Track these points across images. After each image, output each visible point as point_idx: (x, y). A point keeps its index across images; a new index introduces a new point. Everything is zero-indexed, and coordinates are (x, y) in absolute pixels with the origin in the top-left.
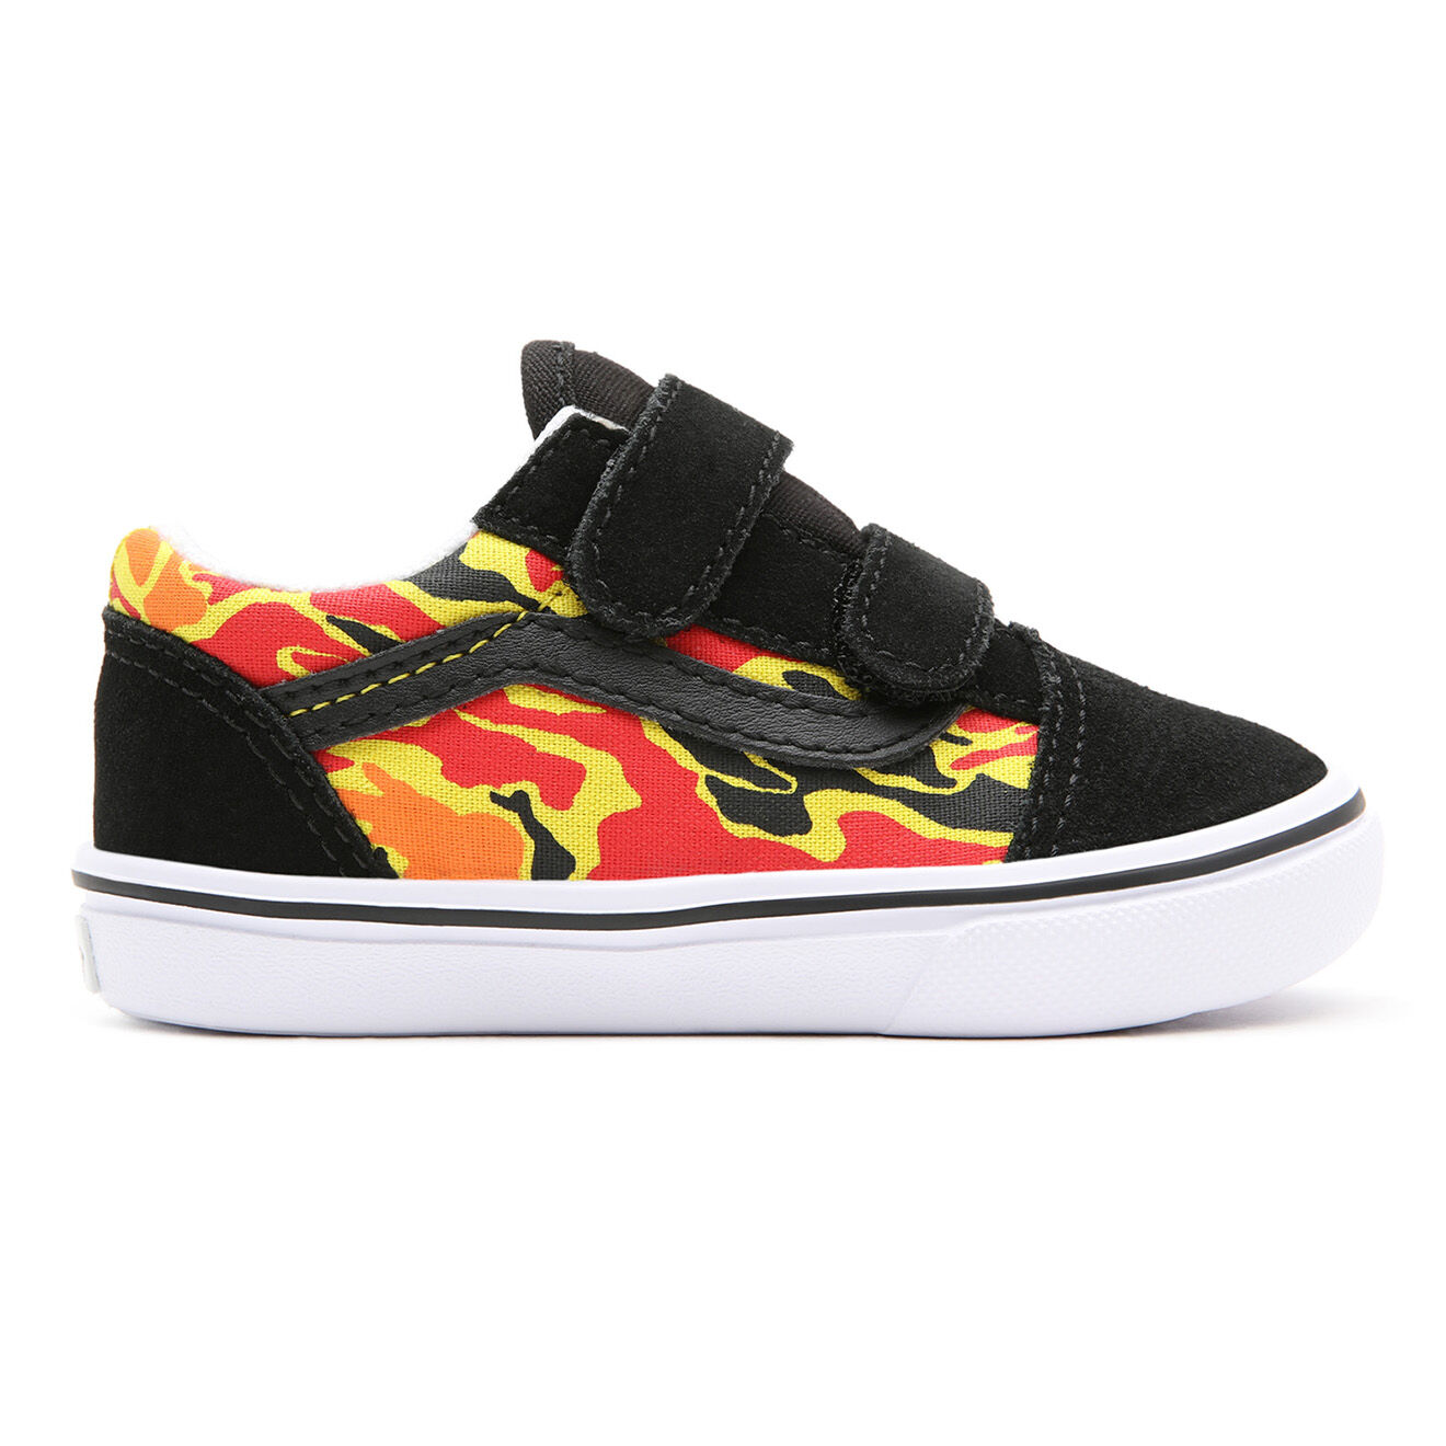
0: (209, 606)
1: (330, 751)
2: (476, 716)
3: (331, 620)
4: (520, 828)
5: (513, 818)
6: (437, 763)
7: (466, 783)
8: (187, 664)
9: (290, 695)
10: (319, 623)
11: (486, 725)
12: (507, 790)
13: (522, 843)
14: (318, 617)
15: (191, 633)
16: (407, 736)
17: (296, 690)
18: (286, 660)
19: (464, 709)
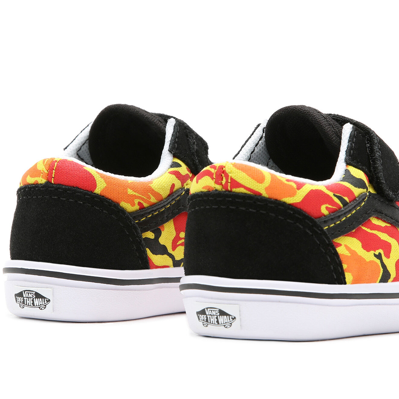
0: (297, 191)
1: (334, 241)
2: (366, 228)
3: (334, 195)
4: (380, 265)
5: (378, 261)
6: (361, 244)
7: (368, 251)
8: (290, 211)
9: (325, 222)
10: (331, 196)
11: (369, 230)
12: (377, 253)
13: (380, 270)
14: (331, 194)
15: (289, 200)
16: (352, 236)
17: (327, 220)
18: (324, 210)
19: (362, 225)
